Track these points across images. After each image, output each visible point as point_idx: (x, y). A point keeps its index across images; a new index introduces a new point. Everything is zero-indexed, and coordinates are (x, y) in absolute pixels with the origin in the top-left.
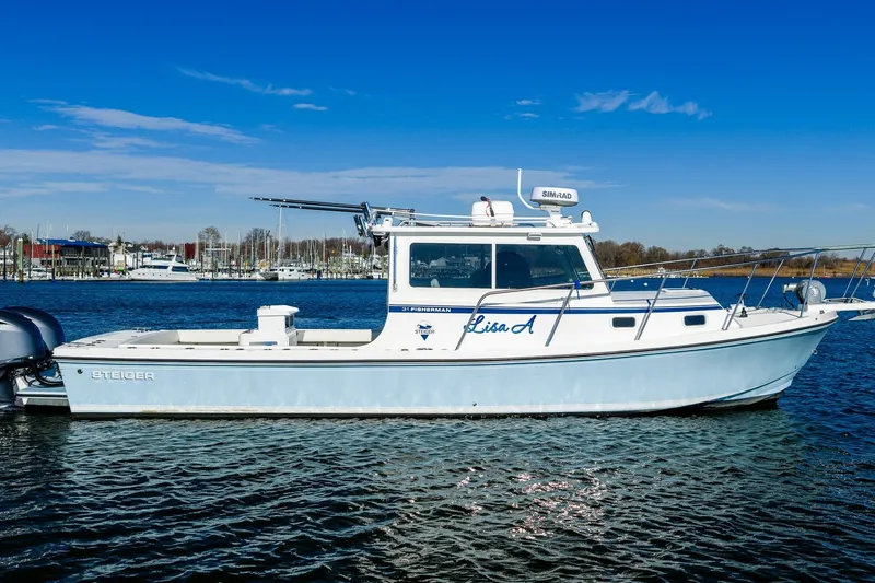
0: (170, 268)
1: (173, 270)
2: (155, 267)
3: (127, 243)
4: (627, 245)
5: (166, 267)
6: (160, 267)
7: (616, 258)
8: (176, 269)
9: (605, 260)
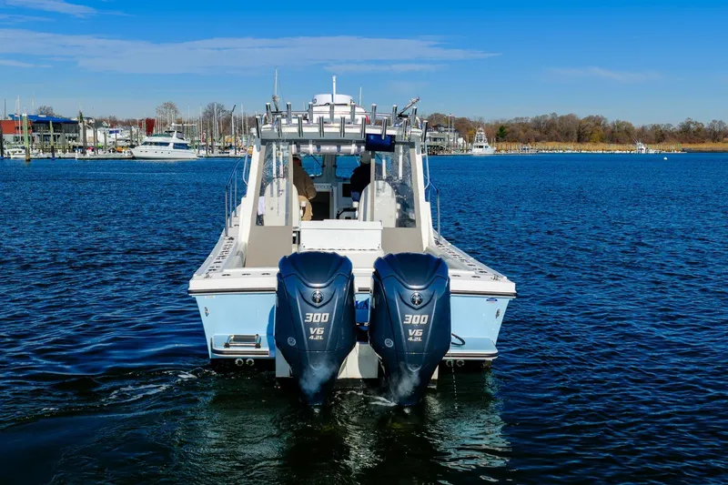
0: (171, 145)
1: (174, 148)
2: (156, 144)
3: (88, 119)
4: (589, 119)
5: (167, 144)
6: (161, 144)
7: (579, 132)
8: (177, 146)
9: (567, 134)
